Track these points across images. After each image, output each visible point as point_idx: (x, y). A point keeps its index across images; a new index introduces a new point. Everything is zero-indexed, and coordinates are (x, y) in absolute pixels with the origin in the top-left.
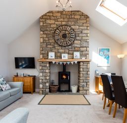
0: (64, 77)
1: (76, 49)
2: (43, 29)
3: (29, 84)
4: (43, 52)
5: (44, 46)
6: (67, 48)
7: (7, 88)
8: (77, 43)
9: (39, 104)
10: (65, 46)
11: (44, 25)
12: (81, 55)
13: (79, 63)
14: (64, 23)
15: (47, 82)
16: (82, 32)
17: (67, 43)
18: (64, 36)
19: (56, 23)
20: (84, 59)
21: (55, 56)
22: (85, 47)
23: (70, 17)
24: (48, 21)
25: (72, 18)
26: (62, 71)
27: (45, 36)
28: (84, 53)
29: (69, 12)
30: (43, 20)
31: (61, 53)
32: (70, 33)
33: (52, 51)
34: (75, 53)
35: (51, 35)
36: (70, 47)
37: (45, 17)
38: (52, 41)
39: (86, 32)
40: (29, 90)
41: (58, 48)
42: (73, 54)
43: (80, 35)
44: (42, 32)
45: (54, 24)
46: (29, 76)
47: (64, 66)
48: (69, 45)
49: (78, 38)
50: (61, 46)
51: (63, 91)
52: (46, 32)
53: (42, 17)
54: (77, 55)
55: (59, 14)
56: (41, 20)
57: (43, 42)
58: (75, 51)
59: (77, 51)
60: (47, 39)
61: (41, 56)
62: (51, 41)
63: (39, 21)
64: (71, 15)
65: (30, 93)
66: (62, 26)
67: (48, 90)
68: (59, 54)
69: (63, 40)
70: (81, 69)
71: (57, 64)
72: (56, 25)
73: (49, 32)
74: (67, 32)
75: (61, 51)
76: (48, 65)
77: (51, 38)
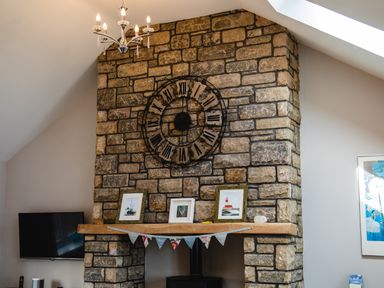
1: (231, 173)
2: (106, 102)
4: (104, 193)
5: (108, 166)
6: (192, 171)
8: (233, 150)
10: (183, 166)
11: (112, 84)
12: (248, 202)
14: (180, 70)
16: (252, 101)
17: (191, 153)
19: (153, 72)
21: (146, 209)
22: (270, 164)
23: (207, 41)
25: (212, 44)
27: (112, 127)
29: (199, 20)
30: (108, 67)
31: (169, 195)
33: (135, 189)
34: (224, 194)
35: (134, 123)
36: (205, 166)
38: (136, 145)
39: (270, 94)
41: (160, 173)
42: (215, 199)
43: (248, 112)
44: (102, 114)
45: (147, 76)
48: (202, 160)
49: (237, 126)
50: (172, 166)
52: (116, 112)
55: (165, 37)
56: (102, 68)
57: (106, 153)
58: (227, 184)
59: (236, 184)
60: (118, 139)
62: (132, 148)
64: (210, 32)
66: (173, 81)
68: (160, 201)
69: (175, 141)
70: (249, 273)
71: (146, 243)
72: (151, 80)
73: (126, 112)
74: (192, 106)
75: (170, 184)
76: (113, 251)
77: (134, 135)
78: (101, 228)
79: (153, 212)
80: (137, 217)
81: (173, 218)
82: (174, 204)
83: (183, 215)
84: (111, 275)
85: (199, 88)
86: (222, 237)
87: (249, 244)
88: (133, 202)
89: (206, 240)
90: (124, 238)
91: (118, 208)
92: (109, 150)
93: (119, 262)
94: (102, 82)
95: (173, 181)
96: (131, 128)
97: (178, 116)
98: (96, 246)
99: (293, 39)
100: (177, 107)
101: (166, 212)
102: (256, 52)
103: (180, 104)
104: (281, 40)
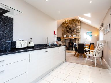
0: (70, 44)
2: (63, 27)
4: (63, 35)
5: (63, 33)
8: (75, 31)
12: (76, 36)
13: (75, 39)
14: (70, 24)
18: (70, 29)
20: (77, 37)
21: (67, 36)
22: (78, 32)
23: (72, 22)
24: (64, 24)
26: (70, 42)
28: (78, 35)
29: (72, 20)
31: (69, 35)
34: (74, 35)
35: (65, 29)
36: (72, 33)
37: (63, 23)
38: (66, 31)
39: (78, 26)
42: (73, 35)
43: (76, 28)
44: (62, 29)
47: (71, 40)
49: (75, 29)
50: (69, 33)
51: (70, 50)
53: (62, 23)
54: (75, 35)
58: (74, 34)
59: (75, 34)
60: (64, 31)
61: (62, 37)
63: (61, 25)
69: (69, 31)
70: (76, 41)
72: (67, 25)
75: (69, 34)
79: (67, 37)
81: (69, 37)
82: (69, 36)
83: (70, 37)
84: (64, 42)
85: (72, 26)
86: (74, 39)
87: (76, 39)
88: (65, 36)
90: (65, 39)
94: (62, 26)
98: (62, 40)
99: (80, 21)
100: (69, 28)
102: (77, 23)
104: (79, 21)
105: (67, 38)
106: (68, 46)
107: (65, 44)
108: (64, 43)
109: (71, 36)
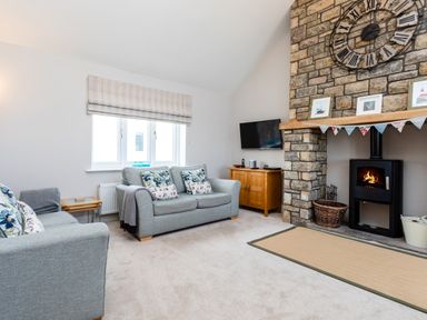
0: (370, 178)
1: (424, 67)
2: (298, 37)
3: (259, 189)
4: (297, 101)
5: (301, 82)
6: (379, 72)
7: (201, 191)
9: (251, 244)
10: (370, 69)
11: (302, 22)
15: (305, 189)
17: (379, 57)
21: (334, 108)
24: (314, 8)
27: (303, 54)
30: (299, 10)
31: (354, 96)
32: (393, 16)
33: (322, 95)
35: (321, 47)
38: (324, 62)
40: (259, 204)
41: (346, 79)
44: (295, 47)
45: (333, 6)
46: (266, 168)
47: (377, 139)
52: (306, 42)
56: (294, 13)
57: (298, 74)
58: (421, 77)
60: (308, 61)
61: (292, 114)
62: (320, 65)
65: (260, 211)
66: (360, 1)
67: (306, 214)
68: (347, 101)
69: (362, 51)
71: (336, 132)
72: (338, 8)
73: (315, 40)
74: (381, 16)
75: (357, 87)
76: (307, 139)
77: (321, 56)
78: (297, 125)
79: (339, 110)
80: (326, 114)
81: (360, 111)
82: (360, 102)
84: (305, 156)
89: (400, 126)
90: (316, 131)
91: (310, 110)
92: (301, 71)
93: (311, 147)
94: (295, 23)
95: (359, 84)
96: (319, 50)
97: (365, 30)
98: (293, 137)
100: (362, 24)
101: (353, 109)
103: (368, 18)
105: (337, 123)
106: (343, 196)
107: (321, 173)
108: (310, 166)
109: (378, 99)
